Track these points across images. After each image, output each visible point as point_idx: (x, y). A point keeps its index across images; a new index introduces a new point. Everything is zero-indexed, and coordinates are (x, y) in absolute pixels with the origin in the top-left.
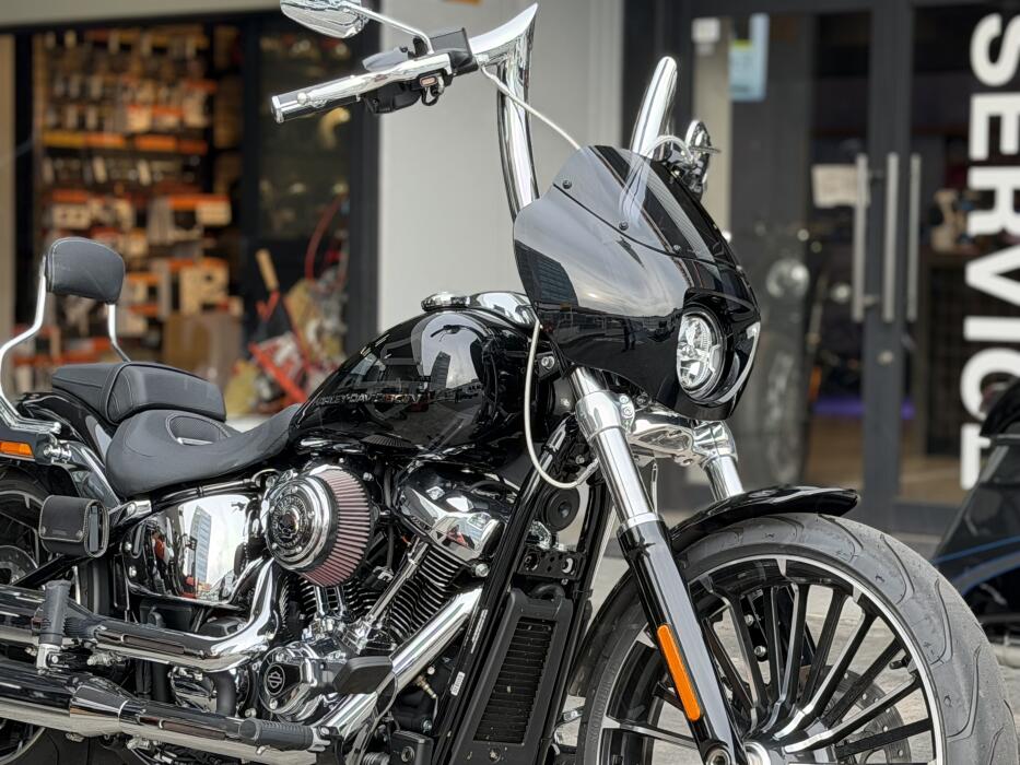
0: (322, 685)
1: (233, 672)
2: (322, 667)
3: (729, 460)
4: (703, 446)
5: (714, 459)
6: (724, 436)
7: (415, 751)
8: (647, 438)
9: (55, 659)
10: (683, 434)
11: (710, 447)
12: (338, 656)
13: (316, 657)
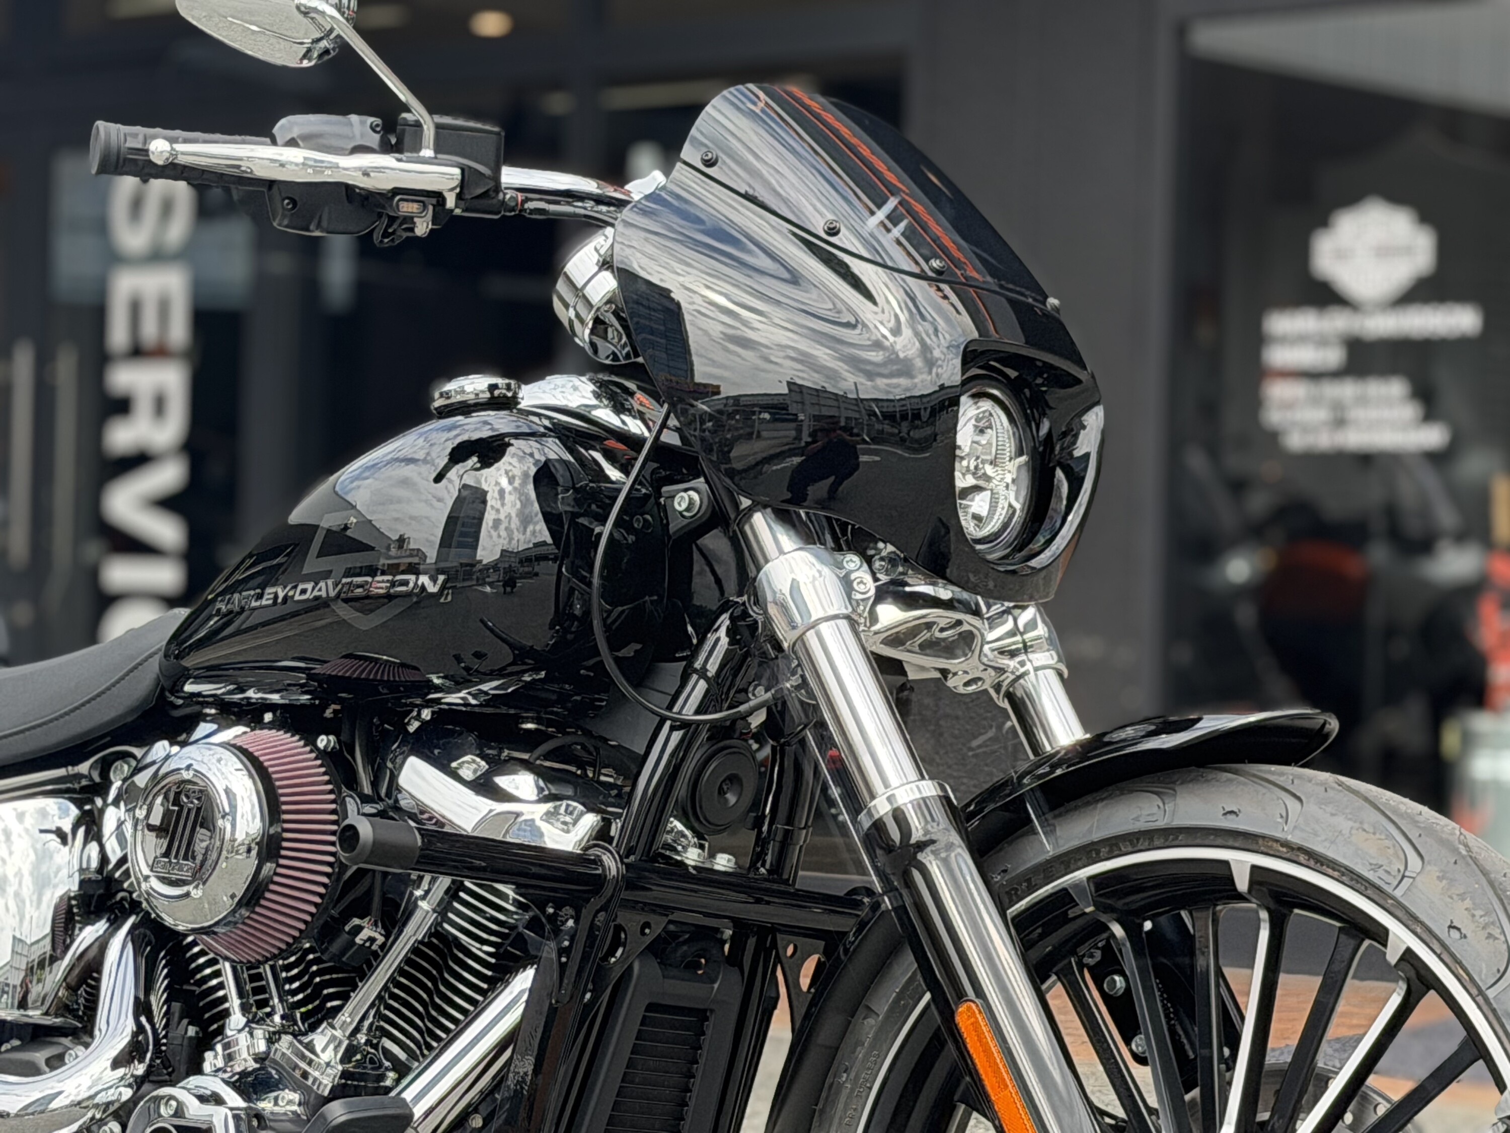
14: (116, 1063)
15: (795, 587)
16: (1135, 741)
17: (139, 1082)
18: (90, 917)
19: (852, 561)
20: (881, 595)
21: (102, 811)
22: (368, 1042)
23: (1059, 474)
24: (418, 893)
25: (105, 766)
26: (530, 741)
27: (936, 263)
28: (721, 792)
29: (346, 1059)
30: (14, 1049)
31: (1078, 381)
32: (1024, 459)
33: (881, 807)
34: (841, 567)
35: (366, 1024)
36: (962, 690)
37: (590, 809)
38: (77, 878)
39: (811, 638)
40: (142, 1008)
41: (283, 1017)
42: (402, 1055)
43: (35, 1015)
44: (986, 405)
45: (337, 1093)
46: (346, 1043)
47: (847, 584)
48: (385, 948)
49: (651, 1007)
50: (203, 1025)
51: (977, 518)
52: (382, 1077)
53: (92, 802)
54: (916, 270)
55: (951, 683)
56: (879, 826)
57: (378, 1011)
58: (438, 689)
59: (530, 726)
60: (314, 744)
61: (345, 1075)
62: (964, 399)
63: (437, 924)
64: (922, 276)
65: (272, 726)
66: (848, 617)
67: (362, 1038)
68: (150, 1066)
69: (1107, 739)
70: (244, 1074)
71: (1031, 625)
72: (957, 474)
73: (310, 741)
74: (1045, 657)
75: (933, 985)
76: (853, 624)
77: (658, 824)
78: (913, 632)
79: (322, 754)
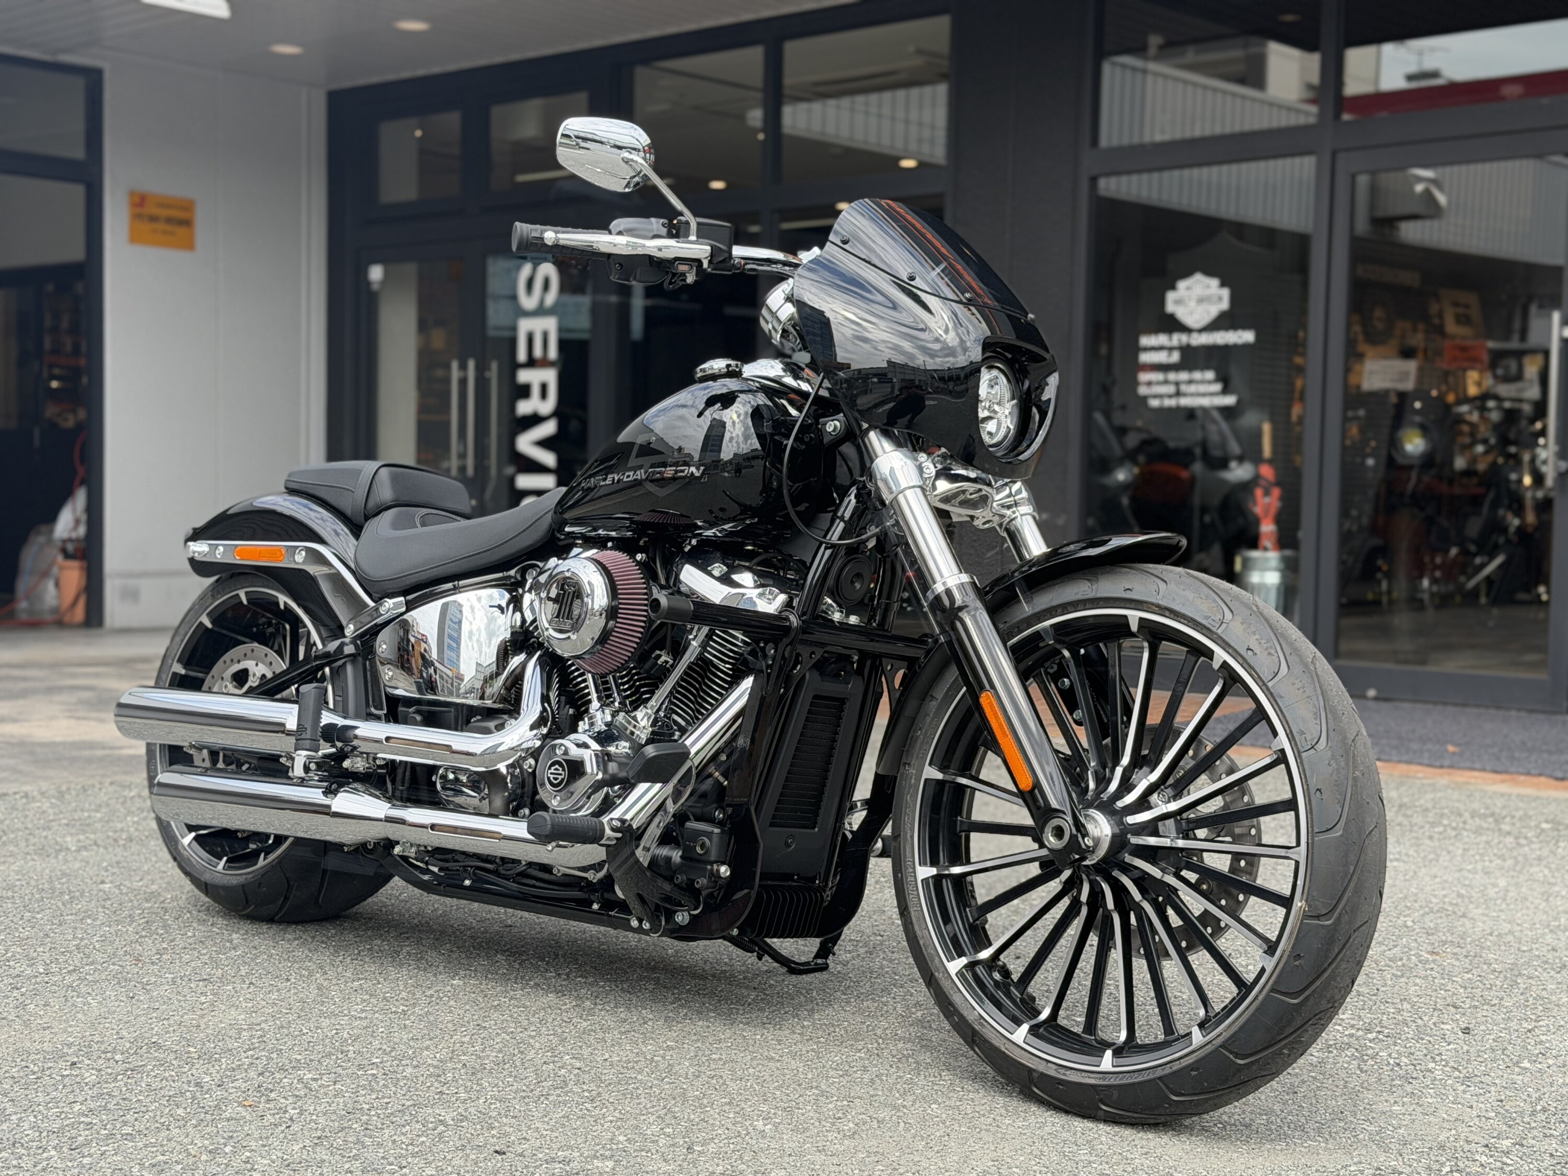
0: (607, 777)
1: (504, 770)
2: (606, 758)
3: (1030, 518)
4: (1003, 506)
5: (1014, 519)
6: (1024, 494)
7: (711, 841)
8: (946, 499)
9: (313, 766)
10: (984, 493)
11: (1009, 507)
12: (621, 748)
13: (599, 748)
14: (532, 728)
15: (892, 470)
16: (1075, 552)
17: (545, 737)
18: (516, 652)
19: (923, 457)
20: (938, 475)
21: (522, 596)
22: (665, 716)
23: (1034, 410)
24: (691, 637)
25: (523, 572)
26: (749, 556)
27: (968, 295)
28: (852, 582)
29: (654, 724)
30: (478, 721)
31: (1045, 359)
32: (1015, 402)
33: (939, 588)
34: (917, 460)
35: (664, 706)
36: (981, 527)
37: (782, 592)
38: (509, 631)
39: (901, 498)
40: (545, 699)
41: (620, 703)
42: (683, 723)
43: (488, 703)
44: (995, 372)
45: (650, 741)
46: (653, 717)
47: (920, 469)
48: (673, 666)
49: (815, 697)
50: (577, 708)
51: (990, 433)
52: (673, 734)
53: (517, 591)
54: (956, 298)
55: (976, 523)
56: (938, 598)
57: (670, 700)
58: (700, 528)
59: (749, 548)
60: (634, 558)
61: (653, 733)
62: (983, 369)
63: (701, 653)
64: (960, 302)
65: (611, 549)
66: (920, 487)
67: (662, 714)
68: (550, 729)
69: (1060, 551)
70: (599, 733)
71: (1019, 492)
72: (980, 410)
73: (632, 556)
74: (1026, 509)
75: (967, 683)
76: (923, 490)
77: (818, 599)
78: (956, 495)
79: (638, 563)
